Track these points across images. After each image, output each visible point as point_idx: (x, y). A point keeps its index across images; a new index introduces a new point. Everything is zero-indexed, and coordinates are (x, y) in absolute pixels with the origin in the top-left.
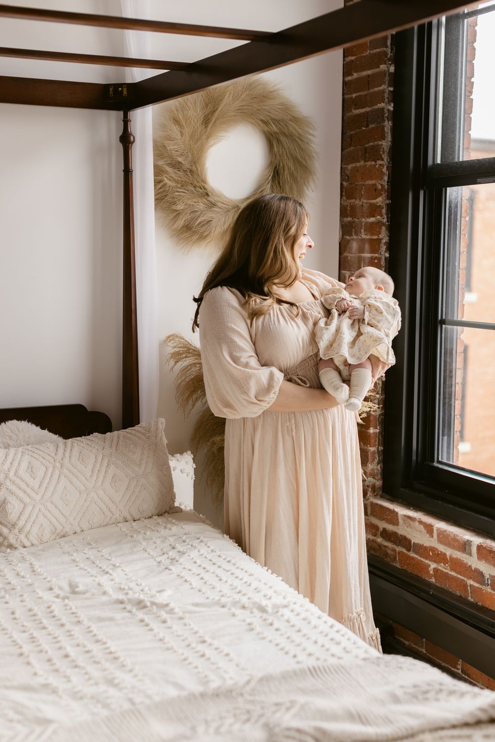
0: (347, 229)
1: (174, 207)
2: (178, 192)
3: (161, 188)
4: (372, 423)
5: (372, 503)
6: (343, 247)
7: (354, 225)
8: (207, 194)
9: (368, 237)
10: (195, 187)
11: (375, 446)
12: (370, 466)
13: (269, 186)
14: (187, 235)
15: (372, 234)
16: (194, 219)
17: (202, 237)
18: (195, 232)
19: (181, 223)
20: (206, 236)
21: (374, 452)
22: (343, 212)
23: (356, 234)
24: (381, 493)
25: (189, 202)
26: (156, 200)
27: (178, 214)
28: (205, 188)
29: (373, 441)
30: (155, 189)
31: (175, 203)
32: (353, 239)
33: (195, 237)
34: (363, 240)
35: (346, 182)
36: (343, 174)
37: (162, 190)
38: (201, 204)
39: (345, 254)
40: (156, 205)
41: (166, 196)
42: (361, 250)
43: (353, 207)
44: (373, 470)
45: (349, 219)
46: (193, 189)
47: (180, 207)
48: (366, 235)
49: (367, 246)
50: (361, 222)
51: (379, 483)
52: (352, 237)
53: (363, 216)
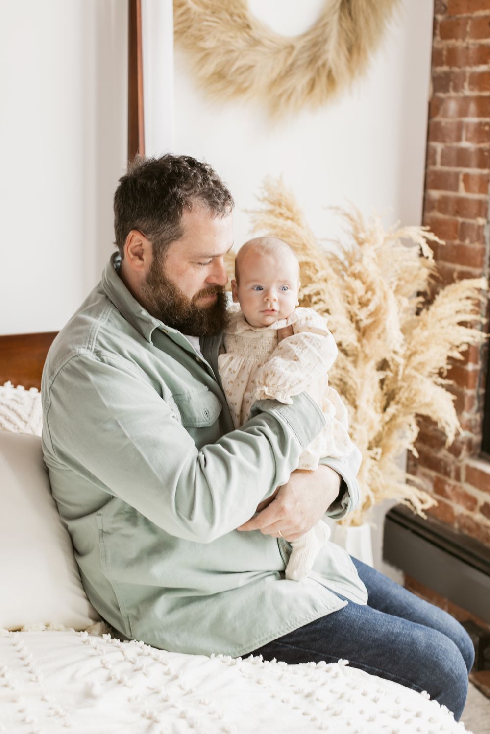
0: (440, 83)
1: (202, 44)
2: (207, 20)
3: (182, 14)
4: (472, 357)
5: (468, 468)
6: (434, 107)
7: (452, 77)
8: (248, 27)
9: (476, 93)
10: (231, 15)
11: (474, 387)
12: (466, 415)
13: (336, 17)
14: (220, 85)
15: (482, 89)
16: (229, 63)
17: (241, 90)
18: (231, 83)
19: (211, 67)
20: (246, 89)
21: (472, 398)
22: (437, 58)
23: (456, 89)
24: (478, 451)
25: (224, 37)
26: (176, 33)
27: (207, 55)
28: (245, 17)
29: (471, 381)
30: (174, 15)
31: (202, 38)
32: (450, 98)
33: (231, 89)
34: (466, 99)
35: (442, 14)
36: (437, 3)
37: (184, 17)
38: (240, 41)
39: (437, 119)
40: (175, 40)
41: (189, 27)
42: (463, 112)
43: (452, 52)
44: (470, 420)
45: (445, 68)
46: (228, 17)
47: (209, 43)
48: (472, 90)
49: (473, 107)
50: (464, 74)
51: (477, 438)
52: (448, 95)
53: (468, 63)
